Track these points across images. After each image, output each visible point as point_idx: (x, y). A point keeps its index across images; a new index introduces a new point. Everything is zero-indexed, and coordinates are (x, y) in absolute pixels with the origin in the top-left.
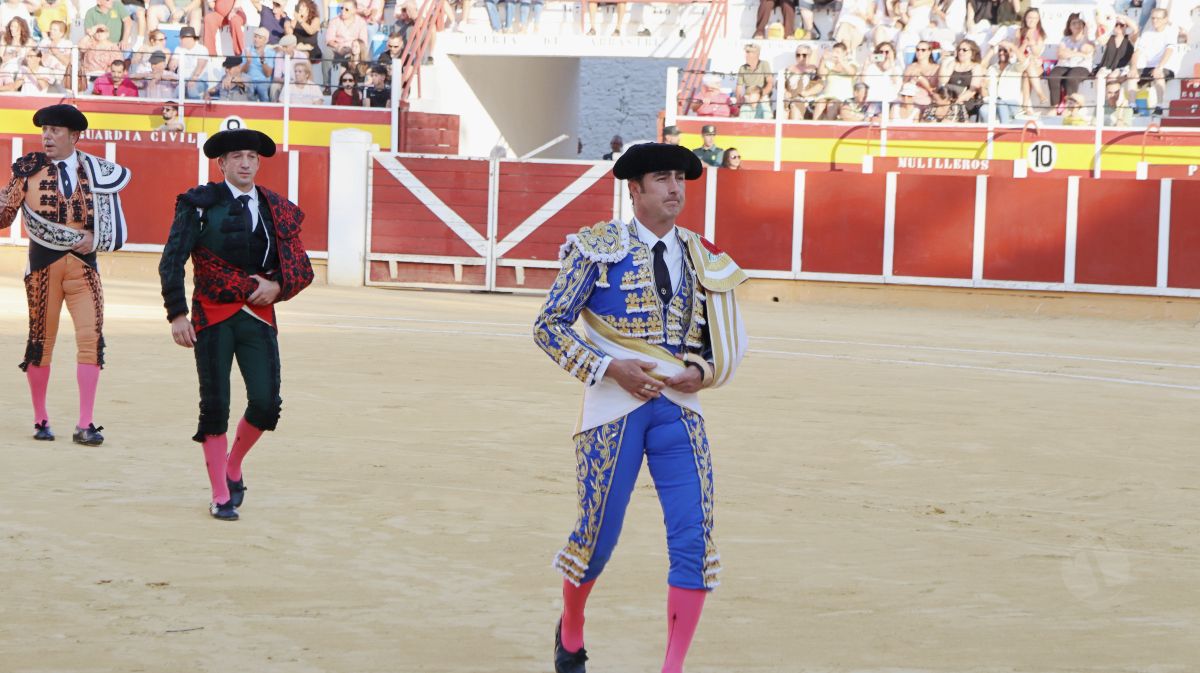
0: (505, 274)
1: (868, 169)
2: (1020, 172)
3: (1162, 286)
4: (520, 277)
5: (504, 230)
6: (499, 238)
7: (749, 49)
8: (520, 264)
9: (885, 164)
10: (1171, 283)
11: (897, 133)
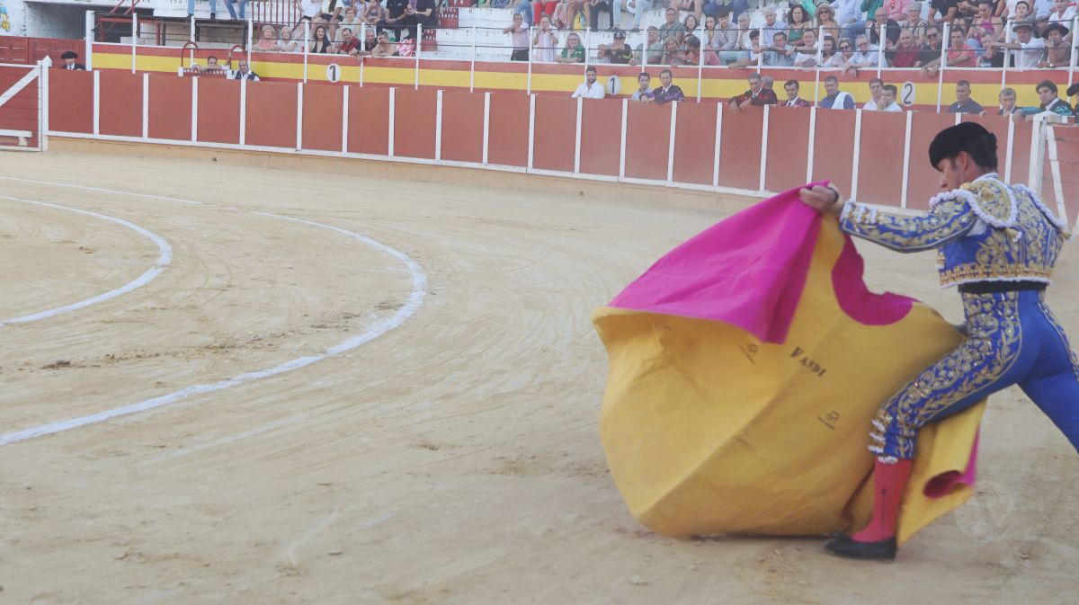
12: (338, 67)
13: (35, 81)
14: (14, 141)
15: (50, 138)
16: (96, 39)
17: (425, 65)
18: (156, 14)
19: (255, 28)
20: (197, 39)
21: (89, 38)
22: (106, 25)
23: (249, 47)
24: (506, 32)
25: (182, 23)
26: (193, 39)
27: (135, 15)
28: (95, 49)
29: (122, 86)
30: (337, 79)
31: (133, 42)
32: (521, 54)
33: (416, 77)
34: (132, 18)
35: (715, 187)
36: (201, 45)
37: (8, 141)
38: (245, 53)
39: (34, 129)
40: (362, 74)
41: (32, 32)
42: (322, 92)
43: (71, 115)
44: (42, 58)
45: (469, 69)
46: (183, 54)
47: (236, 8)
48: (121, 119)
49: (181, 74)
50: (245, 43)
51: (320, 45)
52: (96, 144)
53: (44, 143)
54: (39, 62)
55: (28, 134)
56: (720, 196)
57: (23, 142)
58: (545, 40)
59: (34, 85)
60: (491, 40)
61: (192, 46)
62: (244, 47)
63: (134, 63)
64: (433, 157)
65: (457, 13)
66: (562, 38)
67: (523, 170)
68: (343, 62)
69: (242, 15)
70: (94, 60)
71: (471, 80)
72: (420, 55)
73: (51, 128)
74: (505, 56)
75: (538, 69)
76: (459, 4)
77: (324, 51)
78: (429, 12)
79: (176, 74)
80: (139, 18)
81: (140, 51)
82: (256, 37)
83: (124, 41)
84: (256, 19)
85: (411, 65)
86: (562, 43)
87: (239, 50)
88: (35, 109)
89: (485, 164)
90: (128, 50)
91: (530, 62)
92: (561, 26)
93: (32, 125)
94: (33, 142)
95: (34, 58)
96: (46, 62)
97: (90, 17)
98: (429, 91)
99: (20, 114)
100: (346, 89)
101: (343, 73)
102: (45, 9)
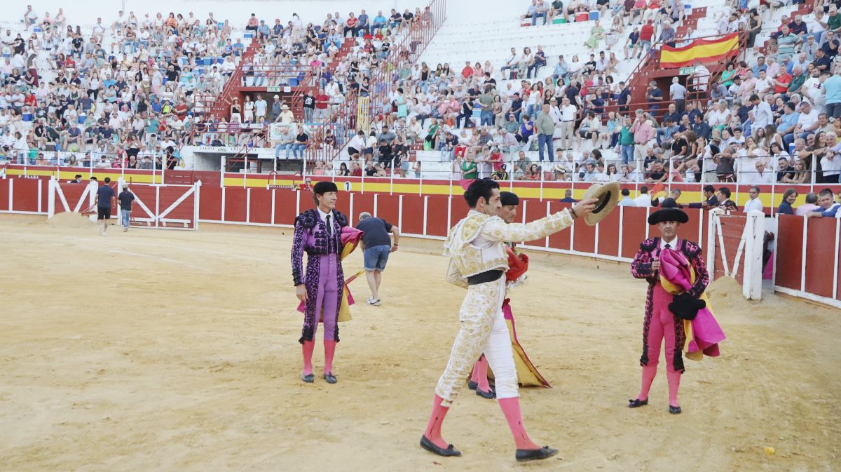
12: (350, 183)
13: (193, 194)
14: (182, 225)
15: (200, 223)
16: (227, 170)
17: (396, 181)
18: (259, 157)
19: (307, 163)
20: (278, 169)
21: (223, 171)
22: (232, 163)
23: (304, 174)
25: (270, 161)
26: (275, 169)
27: (246, 158)
28: (226, 176)
29: (236, 194)
30: (350, 190)
31: (244, 172)
33: (391, 188)
34: (244, 159)
36: (280, 173)
37: (176, 225)
38: (302, 177)
39: (192, 219)
40: (362, 187)
41: (197, 168)
43: (209, 212)
44: (196, 181)
45: (419, 183)
46: (270, 177)
47: (298, 153)
48: (235, 213)
49: (268, 189)
50: (302, 171)
51: (344, 172)
52: (223, 226)
53: (196, 226)
54: (195, 183)
55: (189, 221)
56: (550, 253)
57: (186, 226)
59: (192, 195)
61: (275, 173)
62: (301, 173)
63: (244, 183)
65: (415, 153)
68: (352, 180)
69: (302, 155)
70: (225, 182)
71: (420, 189)
72: (393, 176)
73: (200, 218)
76: (417, 149)
77: (346, 175)
79: (266, 188)
80: (248, 159)
81: (248, 177)
83: (241, 171)
84: (308, 158)
85: (388, 181)
87: (299, 175)
88: (193, 208)
89: (425, 235)
90: (242, 176)
91: (451, 179)
93: (191, 217)
94: (191, 225)
95: (193, 181)
96: (199, 183)
97: (223, 159)
98: (396, 195)
99: (185, 211)
100: (352, 195)
101: (353, 187)
102: (204, 156)
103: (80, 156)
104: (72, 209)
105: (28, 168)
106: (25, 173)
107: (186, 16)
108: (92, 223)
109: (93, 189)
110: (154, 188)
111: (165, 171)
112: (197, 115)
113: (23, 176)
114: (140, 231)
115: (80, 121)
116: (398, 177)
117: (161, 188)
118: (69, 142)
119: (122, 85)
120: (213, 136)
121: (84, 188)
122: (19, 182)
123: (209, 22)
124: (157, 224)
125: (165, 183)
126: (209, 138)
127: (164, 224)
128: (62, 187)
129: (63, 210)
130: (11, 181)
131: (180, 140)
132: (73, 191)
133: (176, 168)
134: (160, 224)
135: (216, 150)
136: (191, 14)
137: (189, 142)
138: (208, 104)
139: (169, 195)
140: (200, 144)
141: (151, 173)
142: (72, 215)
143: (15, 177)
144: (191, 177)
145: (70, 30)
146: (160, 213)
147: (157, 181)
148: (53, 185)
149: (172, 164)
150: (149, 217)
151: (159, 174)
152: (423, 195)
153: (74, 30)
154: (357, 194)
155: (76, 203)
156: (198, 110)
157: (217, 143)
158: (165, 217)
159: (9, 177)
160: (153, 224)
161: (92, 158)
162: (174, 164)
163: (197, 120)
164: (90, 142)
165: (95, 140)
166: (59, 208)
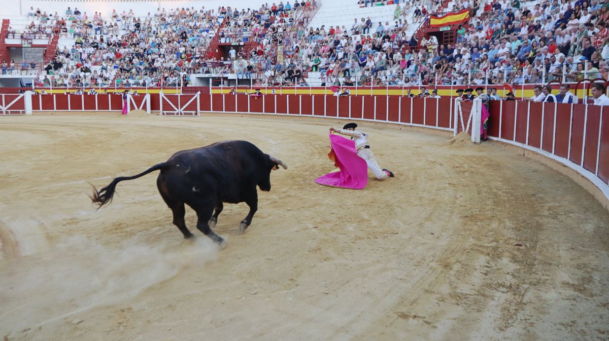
0: (7, 112)
1: (65, 94)
2: (89, 94)
3: (110, 110)
4: (9, 113)
5: (6, 105)
6: (5, 107)
7: (46, 76)
8: (9, 111)
9: (68, 93)
10: (112, 109)
11: (70, 89)
12: (274, 90)
13: (196, 98)
14: (191, 114)
16: (213, 86)
17: (298, 88)
18: (229, 78)
20: (238, 84)
21: (211, 86)
22: (215, 82)
23: (252, 86)
24: (319, 78)
25: (234, 80)
26: (237, 84)
28: (212, 88)
29: (217, 97)
30: (274, 93)
31: (221, 86)
32: (324, 84)
33: (295, 92)
34: (221, 80)
35: (375, 120)
36: (239, 86)
37: (189, 114)
38: (250, 87)
39: (196, 111)
40: (281, 92)
41: (198, 85)
42: (270, 98)
43: (205, 107)
44: (198, 91)
47: (248, 76)
48: (218, 107)
50: (250, 85)
52: (212, 114)
53: (199, 114)
54: (197, 93)
55: (195, 112)
56: (376, 123)
57: (194, 114)
58: (329, 81)
59: (196, 99)
60: (316, 81)
63: (222, 92)
64: (299, 113)
65: (307, 74)
66: (334, 80)
67: (323, 116)
68: (276, 89)
69: (250, 77)
70: (212, 92)
71: (310, 92)
72: (296, 86)
73: (201, 110)
74: (319, 85)
75: (328, 88)
76: (308, 72)
78: (298, 74)
80: (223, 80)
81: (224, 88)
82: (253, 84)
83: (220, 86)
85: (294, 88)
86: (334, 81)
87: (248, 87)
88: (196, 105)
90: (220, 88)
91: (326, 86)
92: (334, 76)
93: (196, 110)
94: (196, 114)
96: (199, 93)
97: (211, 80)
98: (298, 95)
99: (193, 107)
100: (276, 96)
101: (276, 92)
102: (201, 79)
103: (141, 82)
104: (138, 108)
105: (117, 89)
106: (116, 91)
107: (190, 9)
108: (148, 115)
109: (148, 98)
110: (177, 96)
111: (182, 87)
112: (197, 58)
113: (115, 93)
114: (171, 117)
115: (141, 64)
116: (299, 86)
117: (181, 96)
118: (136, 75)
119: (159, 45)
120: (205, 69)
121: (143, 98)
122: (113, 95)
123: (202, 11)
124: (179, 114)
125: (183, 93)
126: (203, 70)
127: (183, 114)
128: (133, 97)
129: (135, 109)
130: (110, 95)
131: (189, 71)
132: (139, 99)
133: (188, 86)
134: (181, 114)
135: (207, 75)
136: (193, 8)
137: (194, 73)
138: (202, 52)
139: (185, 99)
140: (199, 73)
141: (176, 88)
142: (138, 111)
143: (111, 93)
144: (195, 90)
145: (134, 19)
146: (181, 108)
147: (178, 92)
148: (129, 96)
149: (186, 83)
150: (175, 110)
151: (179, 89)
152: (312, 95)
153: (137, 19)
154: (278, 95)
155: (140, 105)
156: (197, 56)
157: (208, 72)
158: (184, 110)
159: (108, 93)
160: (178, 114)
161: (147, 82)
162: (187, 83)
163: (197, 61)
164: (146, 74)
165: (148, 73)
166: (132, 108)
